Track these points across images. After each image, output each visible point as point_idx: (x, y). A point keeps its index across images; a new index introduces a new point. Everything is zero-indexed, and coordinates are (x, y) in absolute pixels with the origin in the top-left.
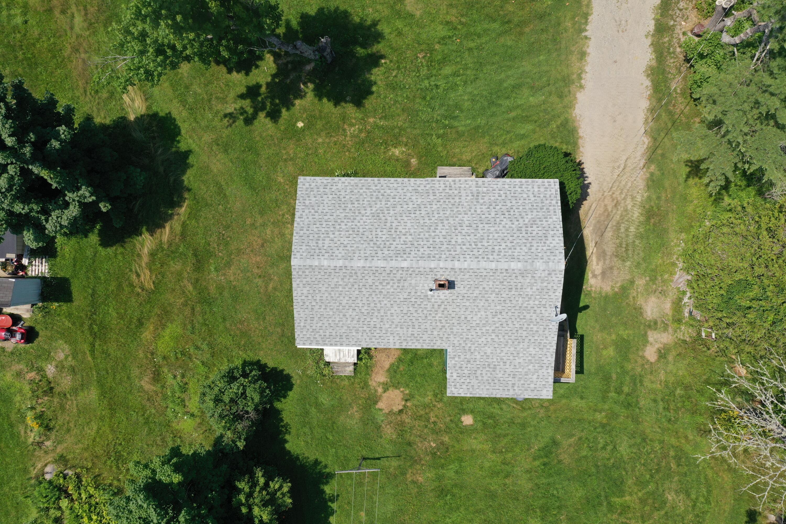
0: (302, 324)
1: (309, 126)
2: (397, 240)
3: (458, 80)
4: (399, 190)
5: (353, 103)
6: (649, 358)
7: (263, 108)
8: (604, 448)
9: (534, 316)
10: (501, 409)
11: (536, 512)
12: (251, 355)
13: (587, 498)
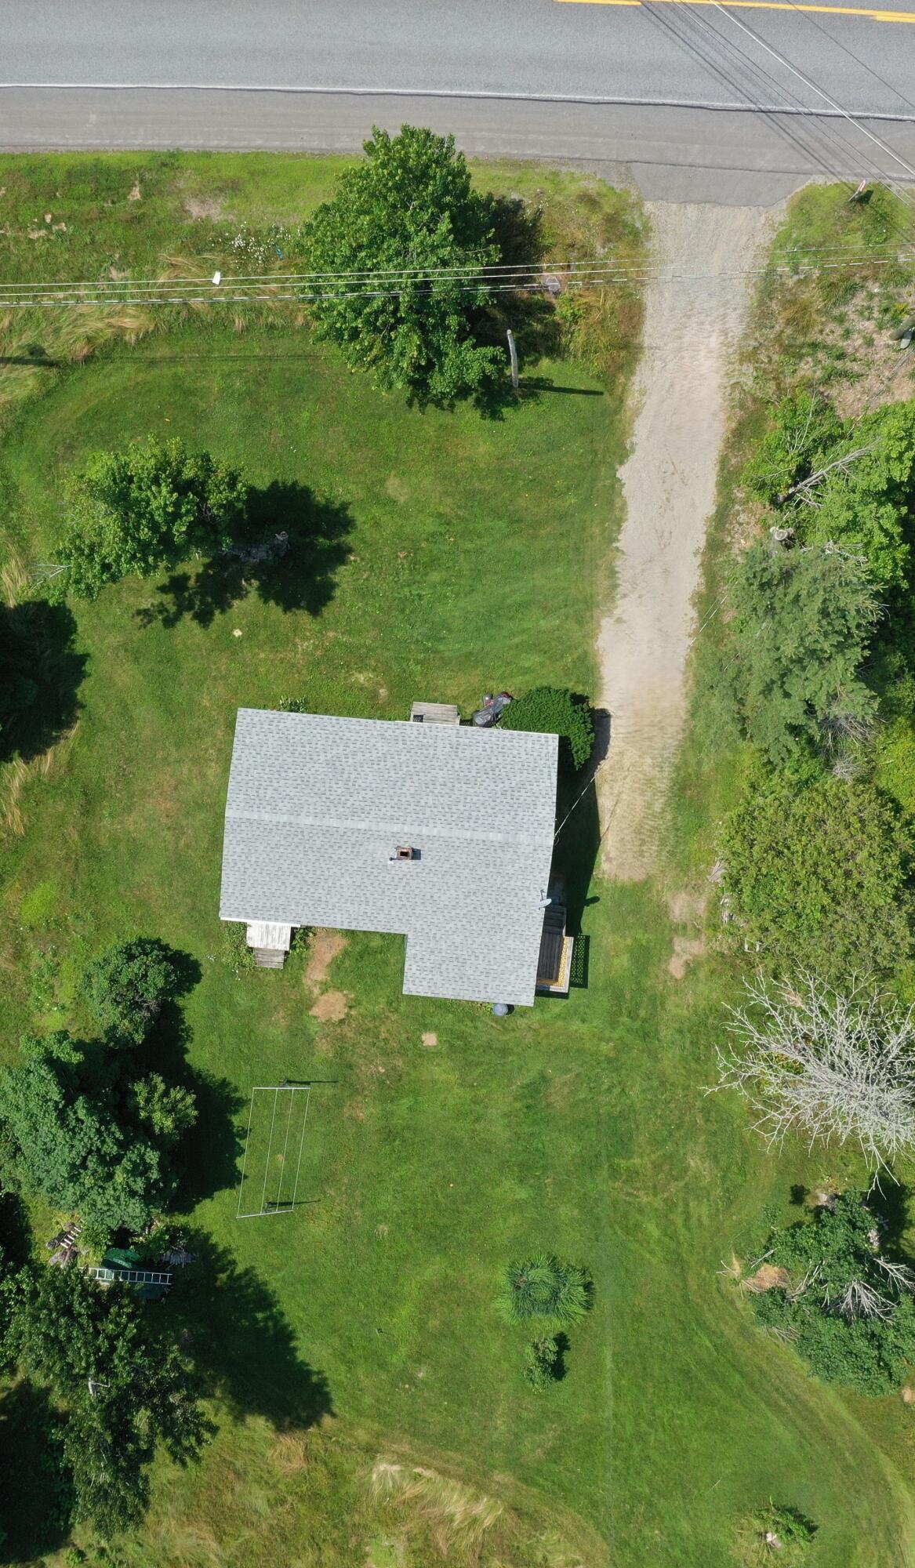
0: (230, 891)
1: (249, 636)
2: (355, 795)
3: (448, 591)
4: (362, 733)
5: (309, 610)
6: (674, 973)
7: (190, 608)
8: (609, 1090)
9: (515, 900)
10: (476, 1028)
11: (513, 1171)
12: (149, 931)
13: (582, 1156)
